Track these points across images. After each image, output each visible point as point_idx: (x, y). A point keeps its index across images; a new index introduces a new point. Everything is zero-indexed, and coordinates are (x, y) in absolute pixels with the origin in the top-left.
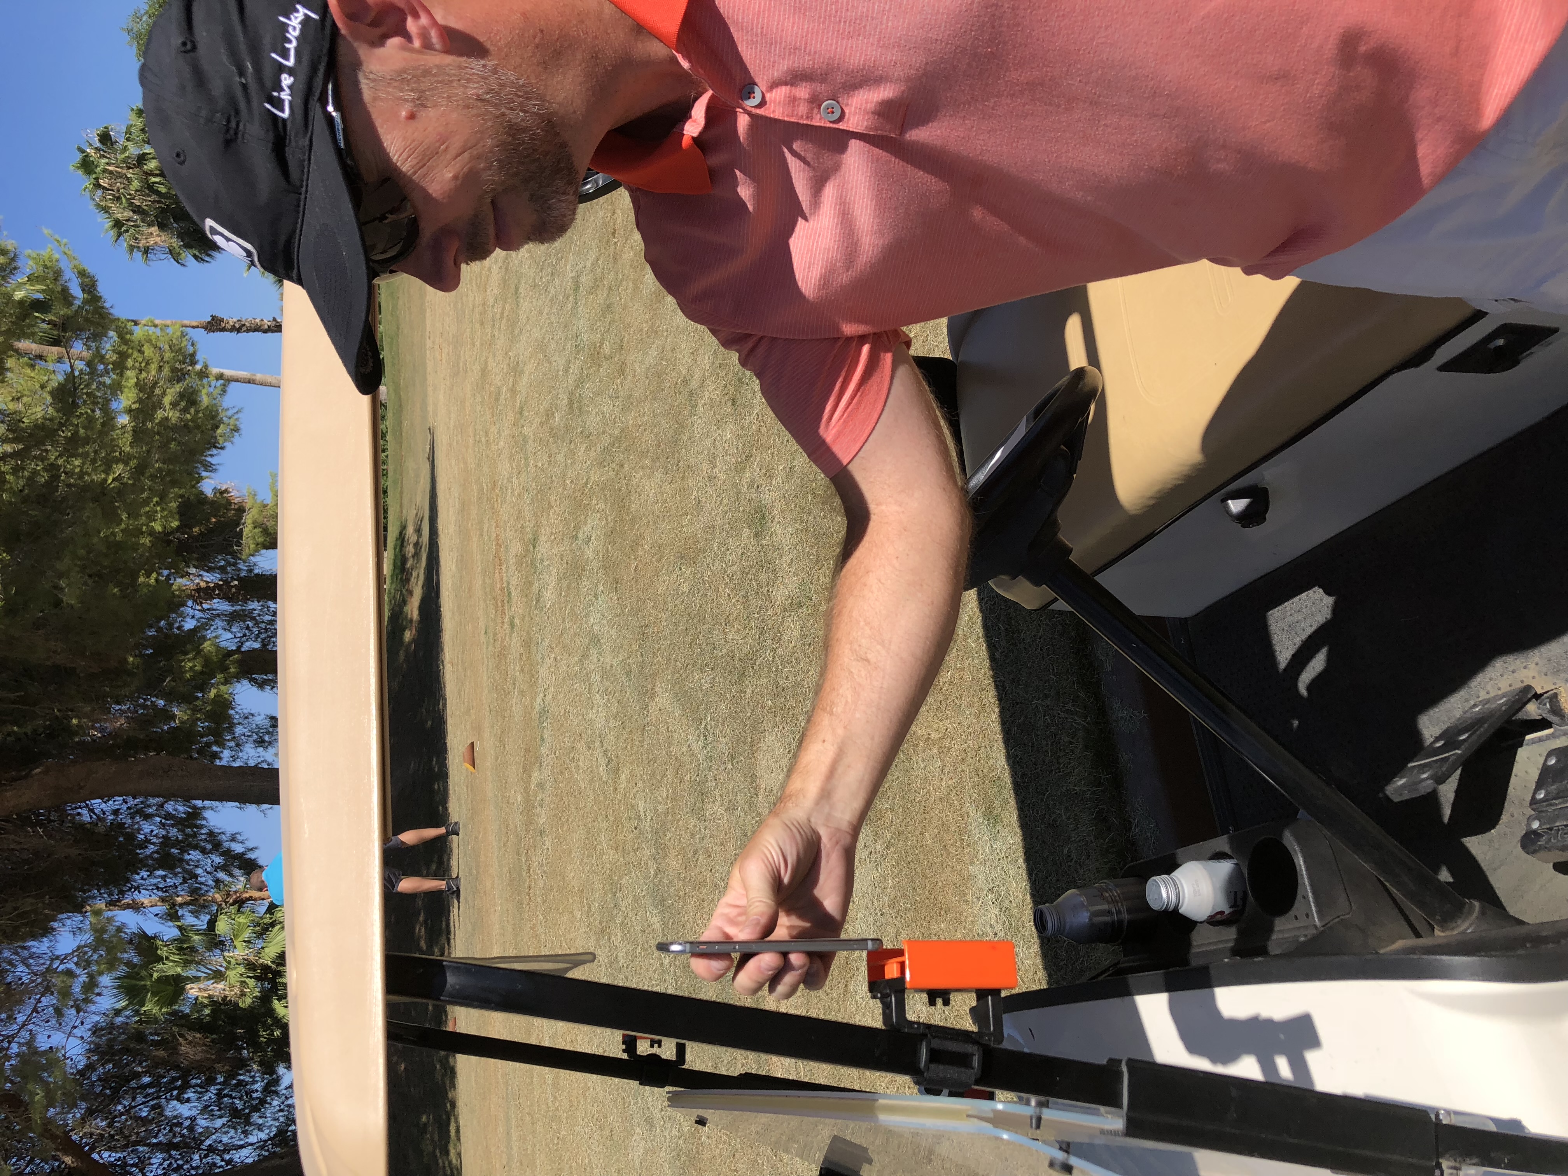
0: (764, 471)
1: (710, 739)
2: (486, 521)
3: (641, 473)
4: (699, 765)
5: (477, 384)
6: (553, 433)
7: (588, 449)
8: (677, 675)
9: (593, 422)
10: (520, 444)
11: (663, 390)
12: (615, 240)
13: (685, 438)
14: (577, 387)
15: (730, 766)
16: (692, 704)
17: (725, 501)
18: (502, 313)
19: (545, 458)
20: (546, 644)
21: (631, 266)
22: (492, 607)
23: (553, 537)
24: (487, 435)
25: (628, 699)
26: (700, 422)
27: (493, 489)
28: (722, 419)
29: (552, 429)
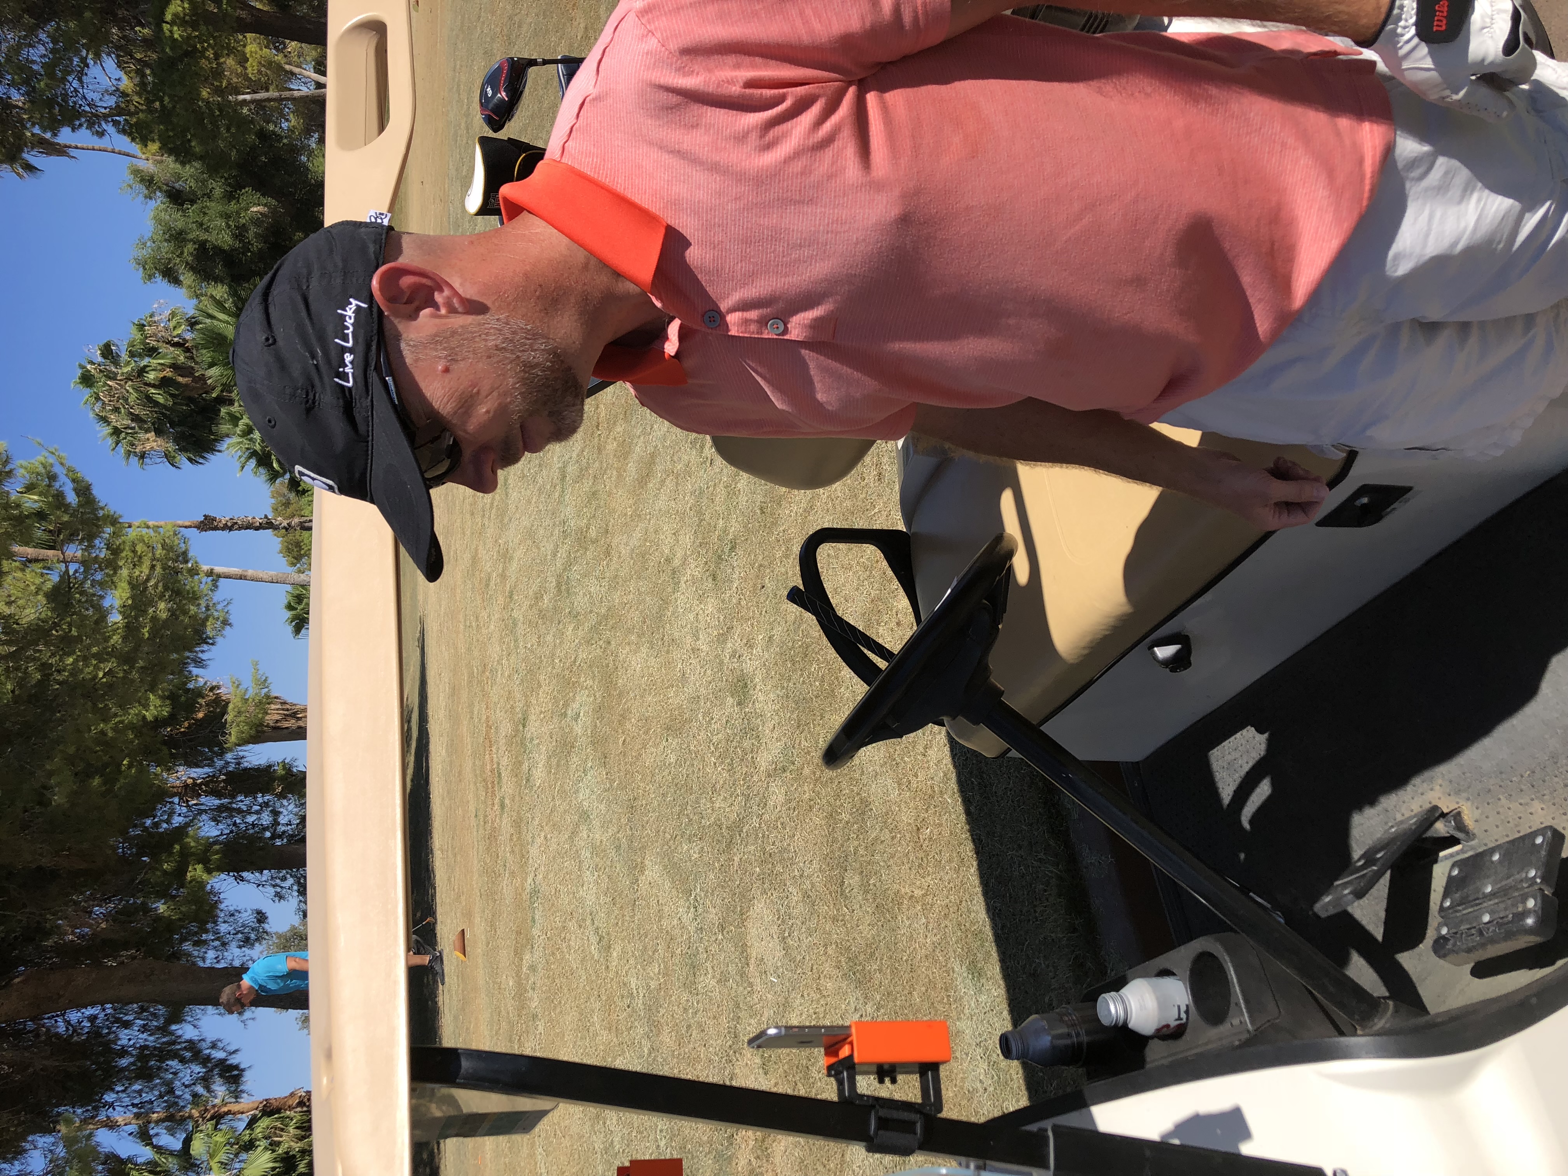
0: (745, 641)
1: (700, 910)
2: (476, 704)
3: (628, 648)
4: (690, 937)
5: (468, 571)
6: (542, 615)
7: (576, 628)
8: (666, 847)
9: (580, 602)
10: (510, 626)
11: (647, 569)
12: (599, 433)
13: (669, 614)
14: (565, 570)
15: (720, 937)
16: (681, 876)
17: (709, 672)
18: (492, 504)
19: (535, 639)
20: (536, 822)
21: (615, 455)
22: (482, 789)
23: (542, 716)
24: (477, 620)
25: (618, 874)
26: (683, 598)
27: (484, 672)
28: (704, 594)
29: (541, 611)
